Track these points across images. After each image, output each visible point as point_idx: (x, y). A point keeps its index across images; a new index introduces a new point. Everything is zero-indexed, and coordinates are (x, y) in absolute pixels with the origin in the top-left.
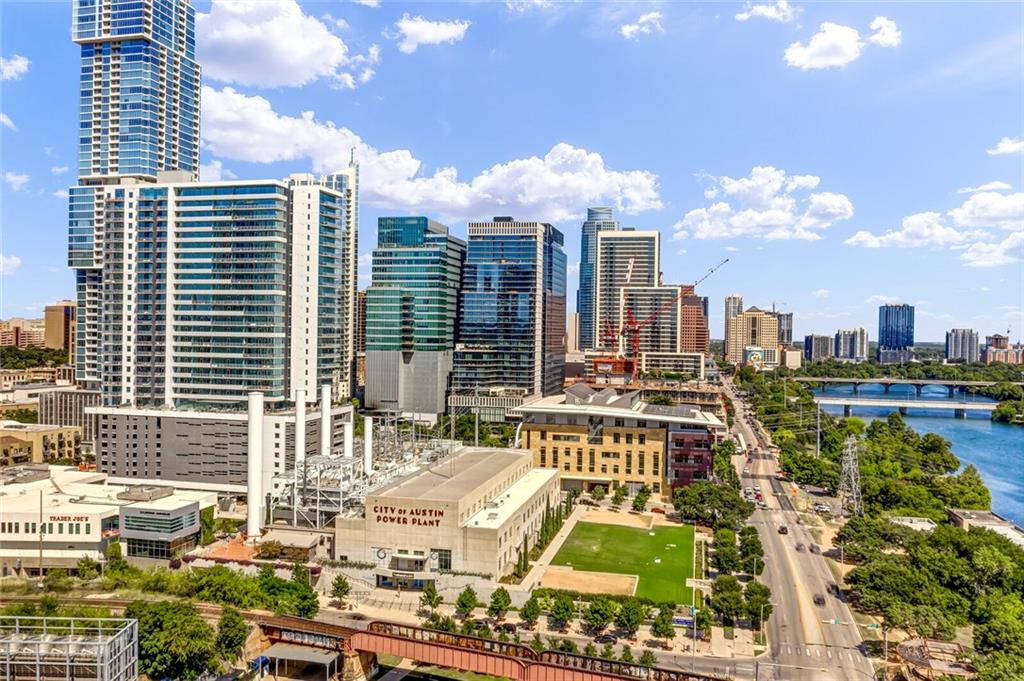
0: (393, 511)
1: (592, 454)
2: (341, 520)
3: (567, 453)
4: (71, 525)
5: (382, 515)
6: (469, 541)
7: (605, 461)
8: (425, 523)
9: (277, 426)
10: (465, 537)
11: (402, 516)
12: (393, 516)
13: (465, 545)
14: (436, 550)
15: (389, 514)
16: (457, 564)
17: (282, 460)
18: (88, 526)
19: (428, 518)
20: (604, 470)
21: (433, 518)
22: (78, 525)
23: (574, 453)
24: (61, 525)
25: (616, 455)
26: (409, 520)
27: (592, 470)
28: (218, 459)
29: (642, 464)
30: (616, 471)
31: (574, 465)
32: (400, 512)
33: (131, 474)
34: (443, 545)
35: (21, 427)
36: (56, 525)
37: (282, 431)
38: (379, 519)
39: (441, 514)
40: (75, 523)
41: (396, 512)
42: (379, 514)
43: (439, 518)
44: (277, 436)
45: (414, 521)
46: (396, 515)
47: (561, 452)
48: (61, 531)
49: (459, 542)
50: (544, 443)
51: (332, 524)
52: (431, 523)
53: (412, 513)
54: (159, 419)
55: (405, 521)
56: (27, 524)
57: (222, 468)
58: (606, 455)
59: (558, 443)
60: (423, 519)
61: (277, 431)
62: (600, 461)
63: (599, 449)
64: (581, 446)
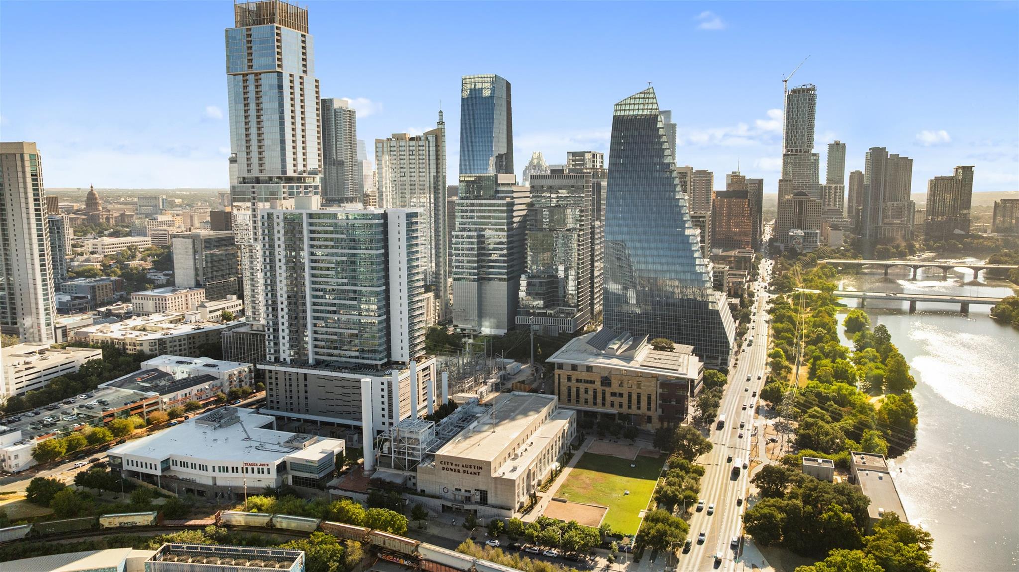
0: (452, 464)
1: (604, 394)
2: (421, 467)
3: (586, 392)
4: (259, 469)
5: (445, 466)
6: (499, 486)
7: (612, 399)
8: (471, 473)
9: (383, 384)
10: (496, 484)
11: (457, 468)
12: (452, 467)
13: (496, 488)
14: (478, 490)
15: (449, 466)
16: (491, 499)
18: (269, 469)
19: (473, 470)
20: (612, 405)
21: (476, 470)
22: (263, 469)
23: (591, 393)
24: (253, 469)
25: (621, 395)
26: (462, 471)
27: (604, 405)
28: (345, 403)
29: (639, 402)
30: (621, 406)
31: (591, 400)
32: (456, 465)
34: (483, 488)
36: (250, 468)
37: (385, 387)
38: (443, 468)
39: (481, 468)
40: (261, 467)
41: (454, 465)
42: (443, 465)
43: (480, 470)
44: (383, 390)
45: (464, 471)
46: (453, 467)
47: (582, 391)
48: (253, 472)
49: (492, 486)
50: (570, 384)
51: (415, 470)
52: (475, 473)
53: (463, 466)
54: (305, 374)
55: (459, 471)
56: (237, 472)
58: (613, 394)
59: (580, 385)
60: (470, 470)
61: (383, 387)
62: (609, 399)
63: (608, 390)
64: (596, 388)
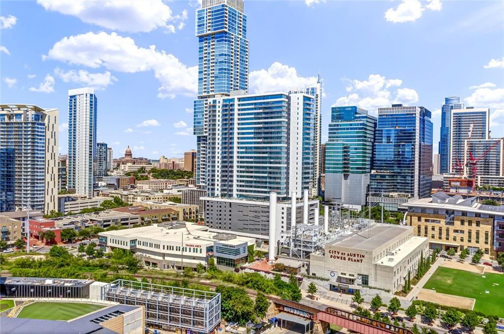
0: (338, 253)
1: (448, 230)
2: (313, 255)
3: (433, 229)
4: (194, 249)
5: (333, 255)
6: (378, 272)
7: (455, 234)
8: (355, 261)
9: (283, 209)
10: (376, 270)
11: (343, 256)
12: (339, 256)
13: (376, 274)
14: (361, 275)
15: (337, 255)
16: (371, 283)
17: (285, 225)
18: (201, 249)
19: (356, 258)
20: (455, 239)
21: (359, 258)
22: (197, 249)
23: (437, 229)
24: (190, 248)
25: (462, 232)
26: (347, 258)
27: (447, 239)
28: (256, 223)
29: (478, 237)
30: (462, 240)
31: (437, 236)
32: (342, 254)
33: (218, 227)
34: (365, 273)
35: (175, 205)
36: (188, 248)
37: (285, 211)
38: (331, 257)
39: (363, 256)
40: (195, 248)
41: (340, 254)
42: (331, 254)
43: (362, 258)
44: (283, 213)
45: (349, 259)
46: (340, 255)
47: (430, 228)
48: (190, 251)
49: (373, 271)
50: (420, 223)
51: (309, 257)
52: (358, 261)
53: (348, 255)
54: (230, 203)
55: (344, 259)
56: (177, 247)
57: (257, 227)
58: (456, 231)
59: (428, 224)
60: (354, 258)
61: (283, 211)
62: (452, 234)
63: (451, 228)
64: (441, 226)
